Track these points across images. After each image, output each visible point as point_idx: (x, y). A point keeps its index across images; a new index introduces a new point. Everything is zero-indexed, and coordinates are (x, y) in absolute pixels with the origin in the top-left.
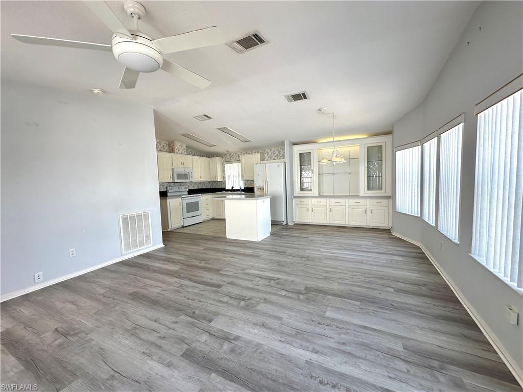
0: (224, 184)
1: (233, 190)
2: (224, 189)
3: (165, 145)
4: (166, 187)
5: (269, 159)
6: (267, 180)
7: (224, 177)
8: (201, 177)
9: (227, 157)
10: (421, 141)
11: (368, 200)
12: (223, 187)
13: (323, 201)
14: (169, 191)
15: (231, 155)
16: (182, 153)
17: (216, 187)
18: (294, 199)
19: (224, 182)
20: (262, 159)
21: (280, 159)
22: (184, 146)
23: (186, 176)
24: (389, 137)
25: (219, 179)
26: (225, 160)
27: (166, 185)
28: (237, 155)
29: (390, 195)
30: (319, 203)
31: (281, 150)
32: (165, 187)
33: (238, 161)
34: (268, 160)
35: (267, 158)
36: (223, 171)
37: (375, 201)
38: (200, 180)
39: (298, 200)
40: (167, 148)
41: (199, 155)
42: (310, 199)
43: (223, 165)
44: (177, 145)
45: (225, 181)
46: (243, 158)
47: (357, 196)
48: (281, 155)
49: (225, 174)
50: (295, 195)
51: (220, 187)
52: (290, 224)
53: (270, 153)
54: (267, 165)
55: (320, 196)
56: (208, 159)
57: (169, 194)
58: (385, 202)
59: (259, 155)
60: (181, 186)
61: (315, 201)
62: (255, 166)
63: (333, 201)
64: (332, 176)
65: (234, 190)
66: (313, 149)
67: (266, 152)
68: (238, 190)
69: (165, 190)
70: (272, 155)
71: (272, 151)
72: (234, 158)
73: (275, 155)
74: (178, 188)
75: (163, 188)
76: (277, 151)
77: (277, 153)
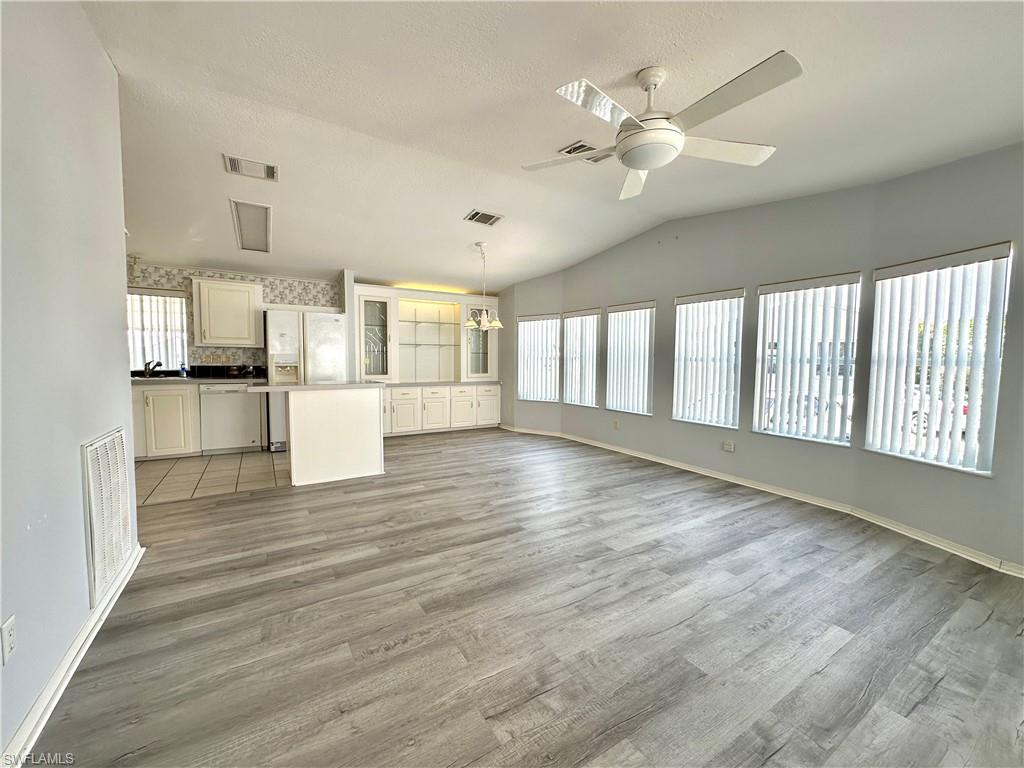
1: (150, 372)
5: (278, 300)
10: (564, 314)
11: (475, 388)
21: (306, 304)
24: (495, 301)
28: (162, 272)
29: (497, 380)
30: (405, 397)
31: (311, 286)
35: (271, 296)
37: (482, 388)
42: (388, 389)
47: (457, 381)
48: (311, 296)
58: (493, 389)
59: (257, 287)
61: (397, 392)
63: (428, 390)
64: (412, 349)
65: (155, 374)
66: (389, 298)
68: (174, 373)
70: (287, 292)
71: (286, 284)
72: (150, 281)
73: (295, 294)
76: (299, 285)
77: (299, 290)
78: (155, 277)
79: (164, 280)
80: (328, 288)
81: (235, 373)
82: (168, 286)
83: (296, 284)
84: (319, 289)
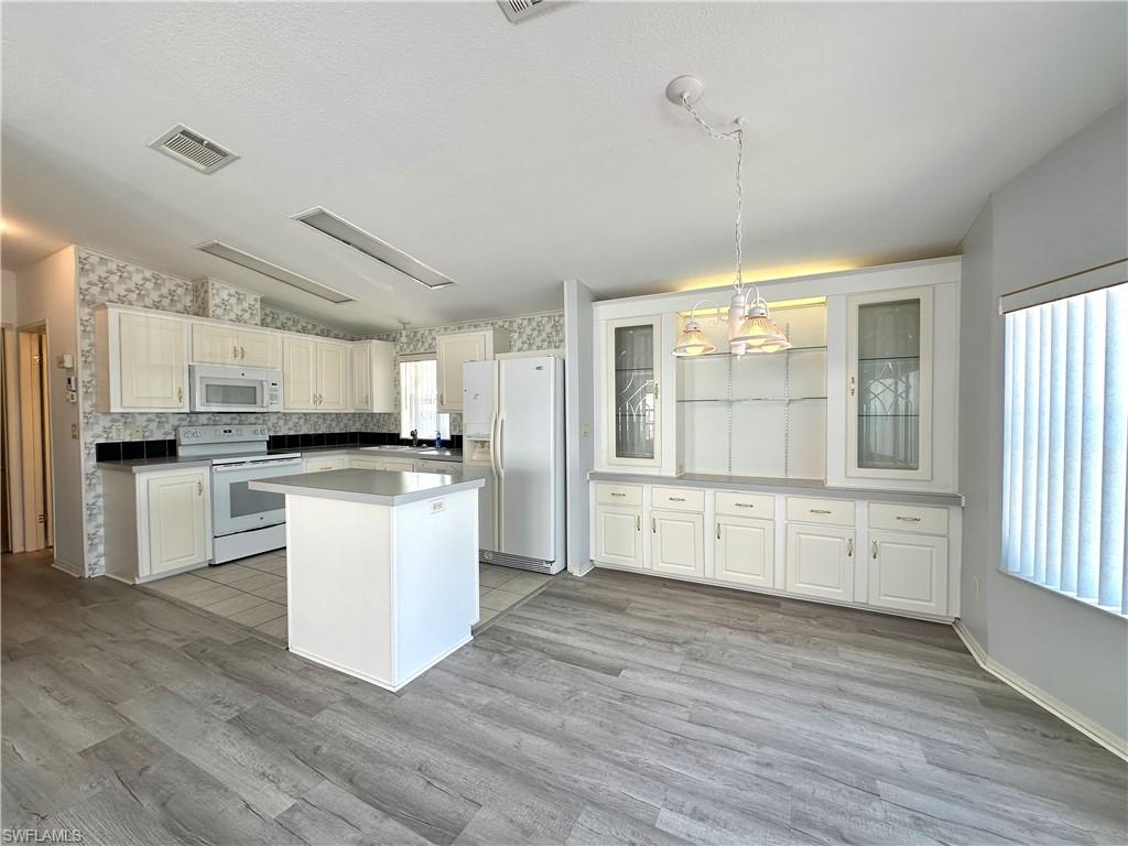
0: (398, 422)
1: (415, 442)
2: (394, 439)
3: (180, 291)
4: (176, 429)
5: (525, 346)
6: (503, 415)
7: (397, 402)
8: (318, 399)
9: (405, 342)
11: (862, 507)
12: (393, 429)
13: (692, 496)
14: (184, 441)
15: (419, 335)
16: (239, 320)
17: (376, 431)
18: (592, 484)
19: (394, 417)
20: (503, 346)
21: (556, 347)
22: (251, 299)
23: (249, 393)
25: (379, 406)
26: (401, 349)
27: (174, 421)
29: (952, 489)
30: (674, 505)
32: (168, 427)
33: (430, 353)
34: (520, 350)
35: (519, 344)
36: (396, 383)
38: (311, 408)
39: (608, 488)
40: (187, 301)
41: (325, 333)
42: (647, 488)
43: (396, 365)
44: (219, 294)
45: (399, 414)
46: (444, 342)
47: (815, 487)
49: (399, 393)
50: (596, 469)
51: (385, 431)
52: (578, 571)
53: (528, 331)
54: (502, 363)
55: (684, 478)
56: (349, 345)
57: (181, 452)
58: (932, 516)
59: (489, 334)
61: (663, 494)
62: (465, 365)
63: (728, 499)
64: (725, 409)
65: (421, 443)
66: (660, 315)
67: (515, 326)
68: (430, 443)
69: (171, 437)
70: (536, 333)
71: (534, 324)
72: (426, 345)
74: (225, 432)
75: (162, 431)
76: (548, 322)
77: (548, 329)
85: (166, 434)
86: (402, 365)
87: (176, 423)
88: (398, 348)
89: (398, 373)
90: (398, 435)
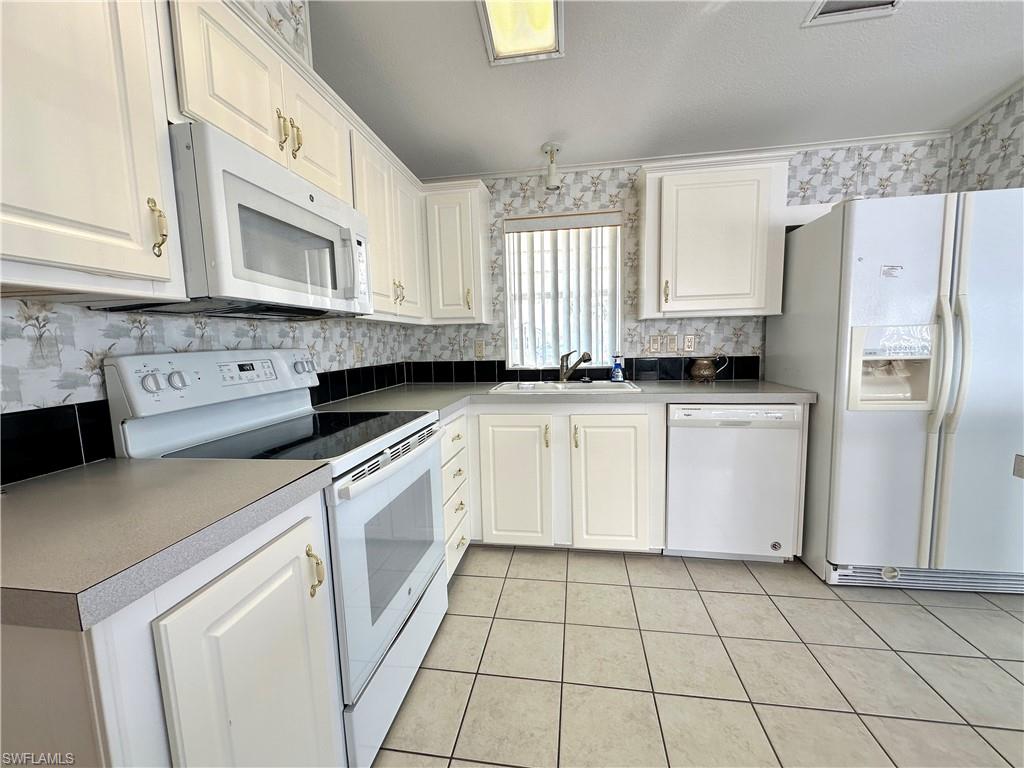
0: (500, 340)
1: (570, 374)
2: (493, 372)
4: (102, 365)
7: (498, 305)
8: (400, 292)
12: (489, 355)
17: (446, 357)
19: (491, 333)
26: (507, 208)
28: (587, 180)
31: (877, 155)
32: (72, 360)
43: (495, 237)
45: (504, 326)
51: (470, 356)
60: (256, 346)
65: (579, 375)
70: (818, 179)
72: (569, 202)
73: (836, 182)
74: (242, 368)
75: (54, 373)
76: (847, 159)
77: (846, 170)
78: (576, 192)
79: (588, 196)
80: (923, 151)
81: (706, 373)
82: (594, 207)
83: (840, 156)
84: (897, 158)
85: (69, 383)
86: (511, 239)
87: (101, 345)
88: (499, 207)
89: (501, 253)
90: (502, 364)
